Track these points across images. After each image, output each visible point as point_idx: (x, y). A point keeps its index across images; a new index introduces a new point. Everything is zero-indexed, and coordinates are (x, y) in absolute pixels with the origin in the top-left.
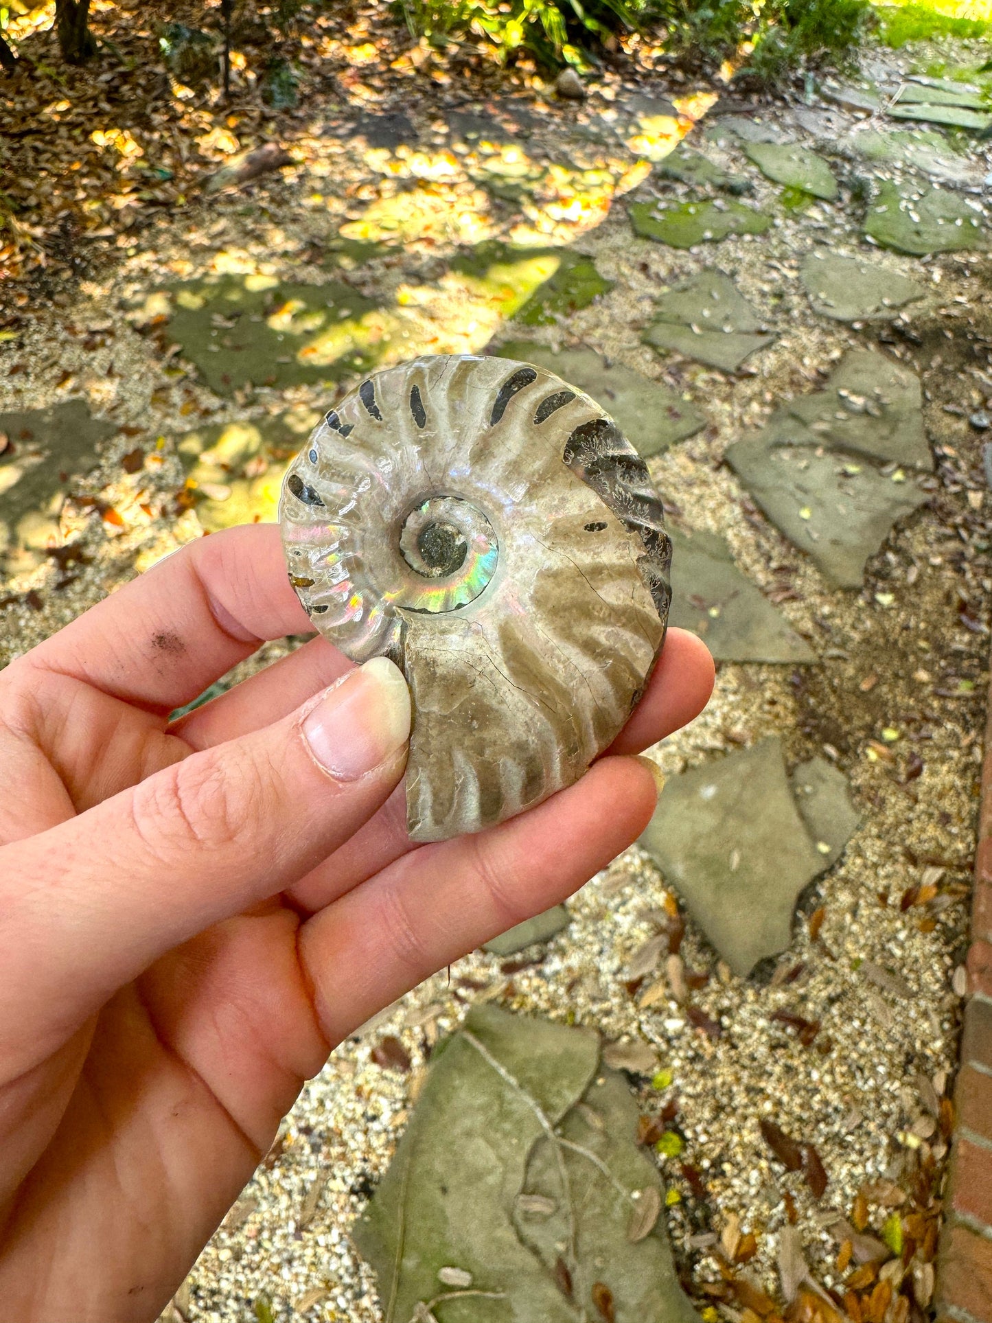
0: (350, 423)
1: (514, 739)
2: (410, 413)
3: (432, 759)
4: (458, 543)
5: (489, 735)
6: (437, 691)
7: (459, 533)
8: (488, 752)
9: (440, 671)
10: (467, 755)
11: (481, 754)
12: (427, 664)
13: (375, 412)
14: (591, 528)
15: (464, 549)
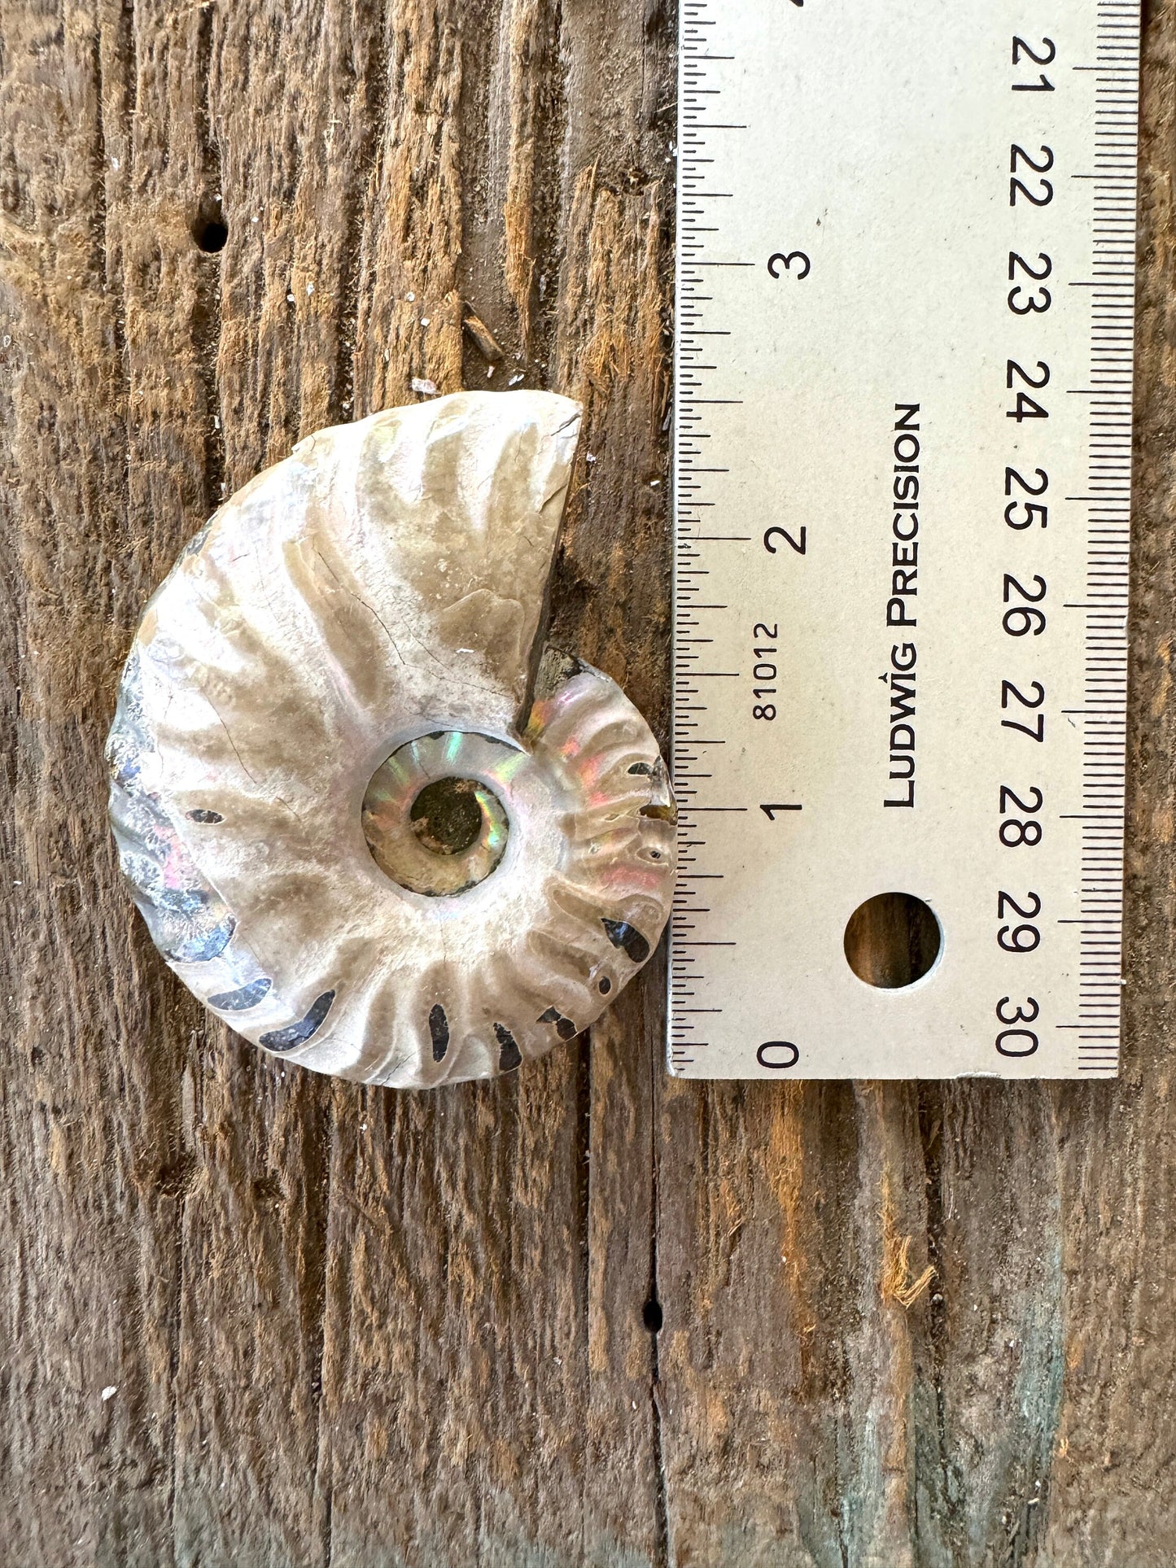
0: (543, 1026)
1: (391, 528)
2: (451, 1028)
3: (518, 525)
4: (424, 821)
5: (425, 545)
6: (490, 628)
7: (418, 835)
8: (433, 518)
9: (479, 657)
10: (466, 520)
11: (444, 518)
12: (495, 669)
13: (502, 1035)
14: (212, 818)
15: (415, 813)
